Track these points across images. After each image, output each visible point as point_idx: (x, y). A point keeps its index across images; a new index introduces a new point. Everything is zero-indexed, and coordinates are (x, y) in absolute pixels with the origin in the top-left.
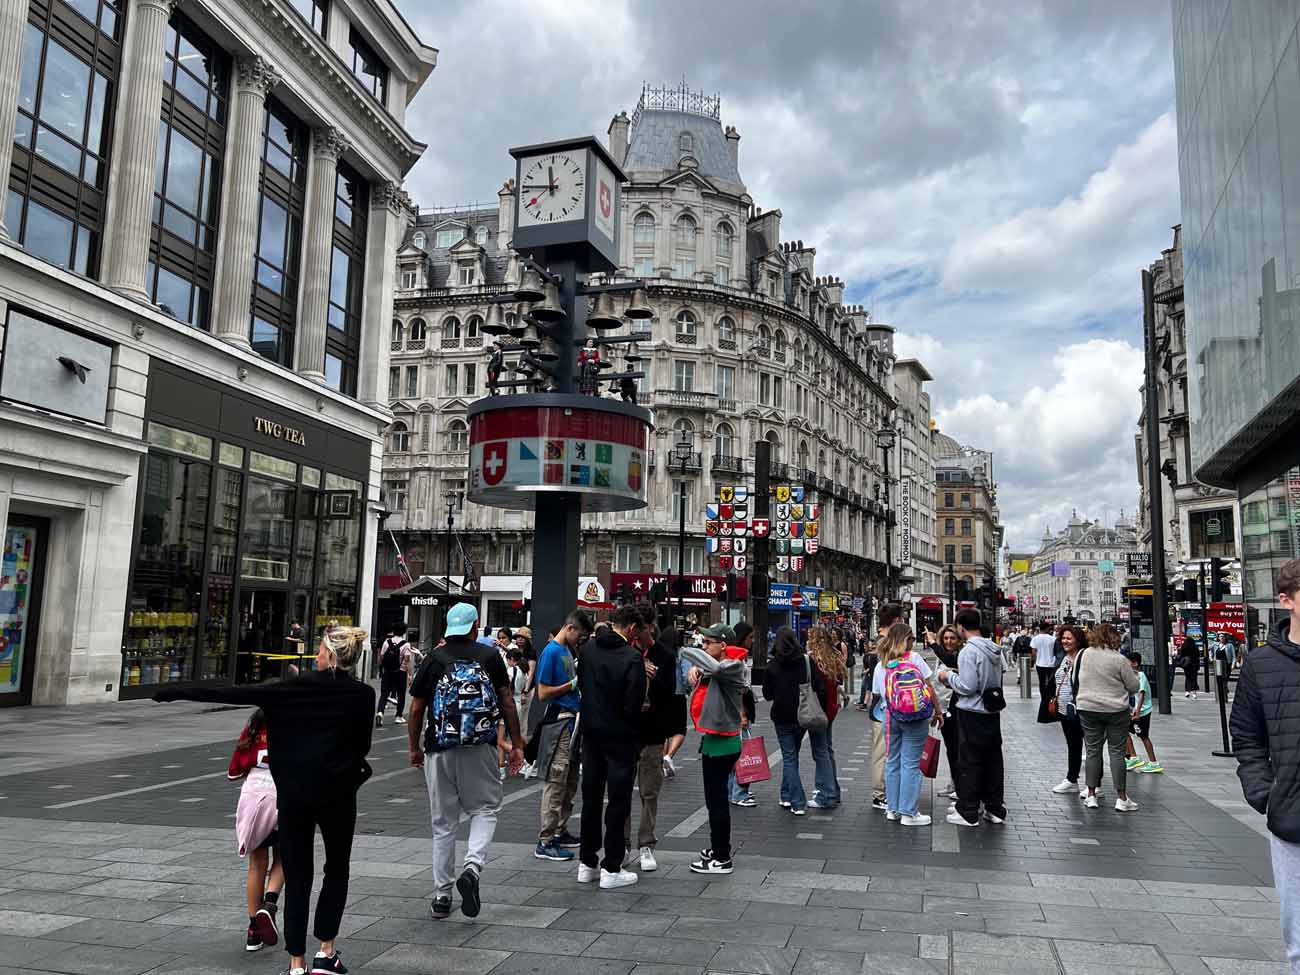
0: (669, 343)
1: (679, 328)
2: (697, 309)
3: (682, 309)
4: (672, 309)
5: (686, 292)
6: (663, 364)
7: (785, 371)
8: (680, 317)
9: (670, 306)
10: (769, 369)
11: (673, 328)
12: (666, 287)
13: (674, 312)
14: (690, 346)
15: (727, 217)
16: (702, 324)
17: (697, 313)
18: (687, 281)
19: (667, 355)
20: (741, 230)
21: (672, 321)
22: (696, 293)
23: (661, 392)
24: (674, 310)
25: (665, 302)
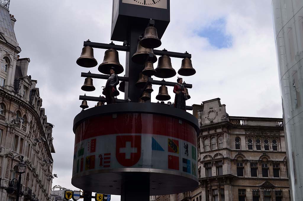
7: (25, 136)
10: (19, 134)
15: (9, 55)
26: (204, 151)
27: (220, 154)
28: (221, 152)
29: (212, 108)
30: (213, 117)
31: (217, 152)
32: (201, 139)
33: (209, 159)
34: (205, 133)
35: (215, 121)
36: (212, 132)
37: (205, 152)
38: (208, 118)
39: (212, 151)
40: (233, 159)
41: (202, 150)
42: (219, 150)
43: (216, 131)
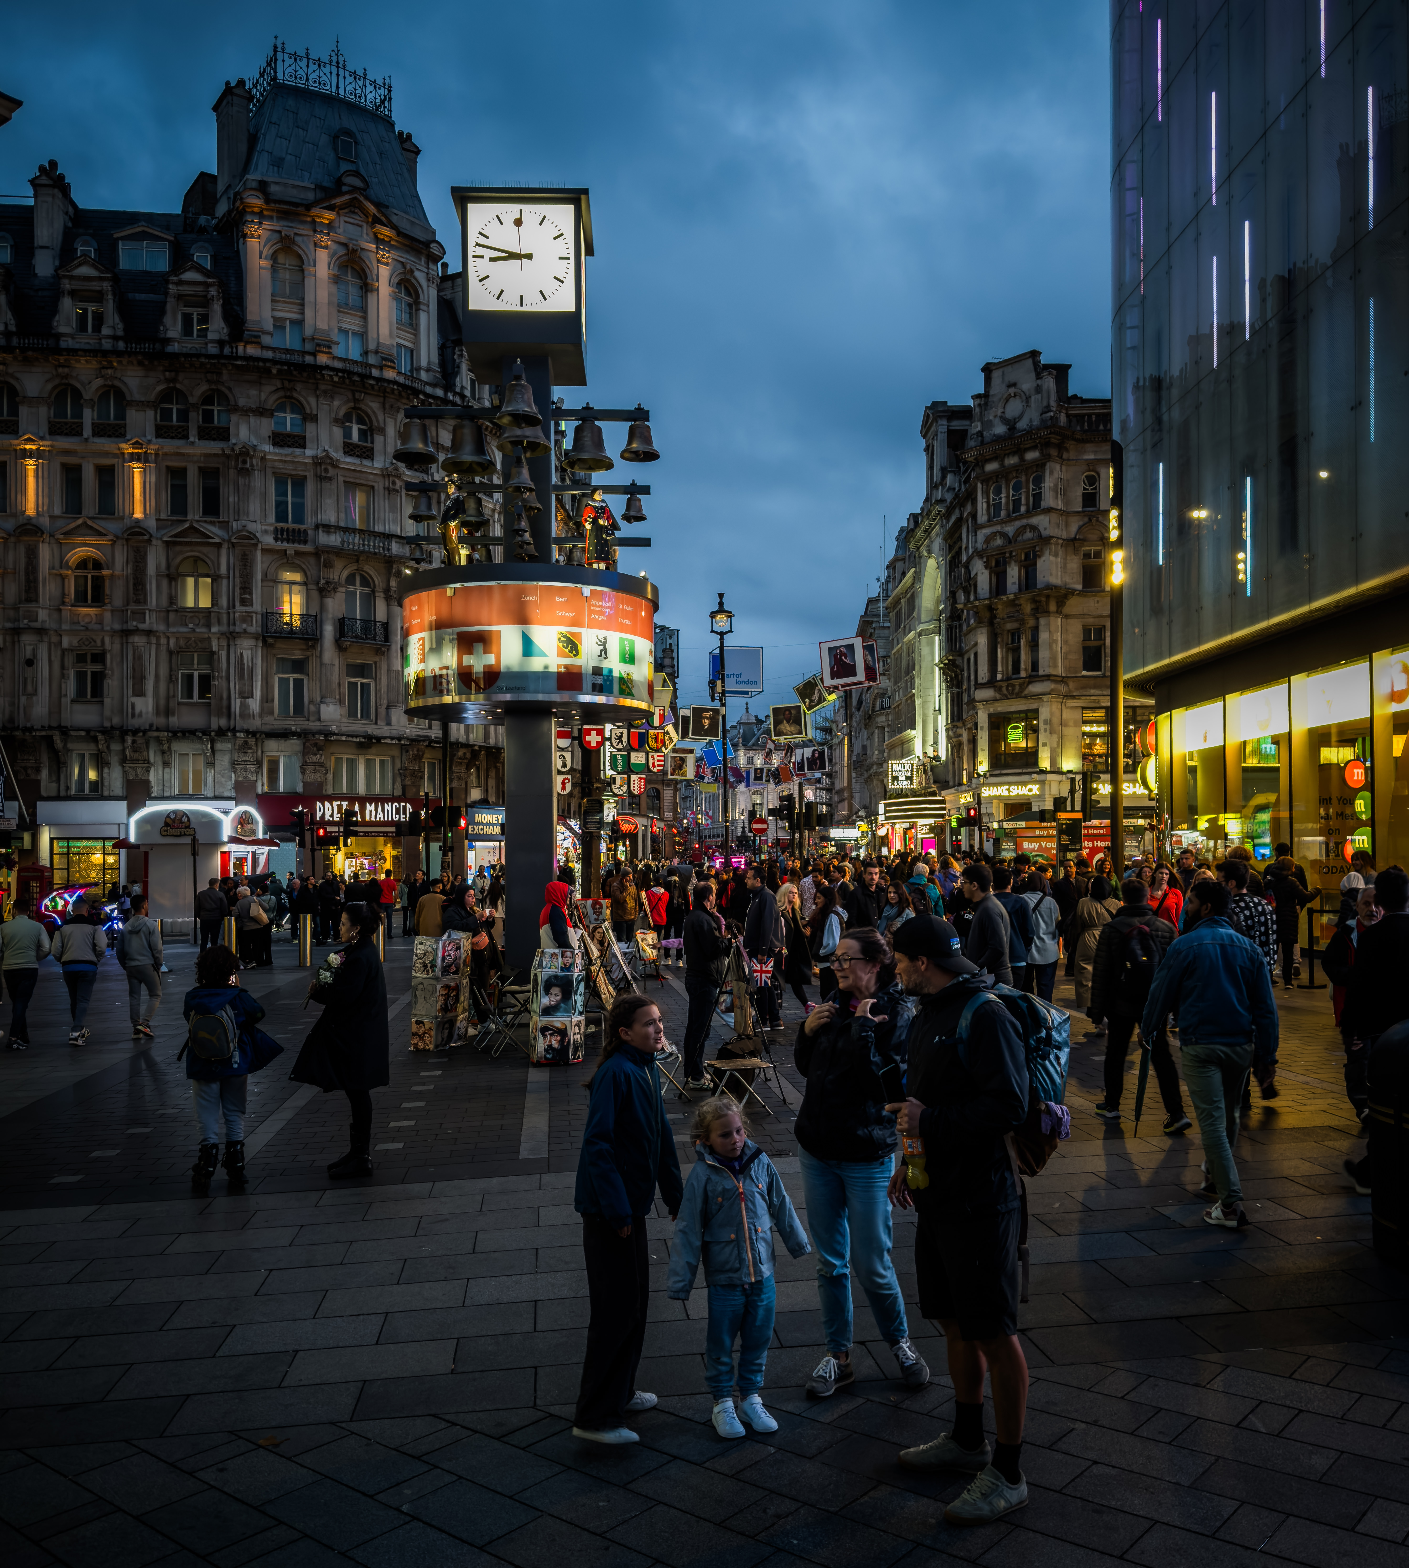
0: (334, 455)
1: (347, 434)
2: (373, 405)
3: (352, 404)
4: (336, 403)
5: (356, 378)
6: (326, 485)
8: (348, 417)
9: (332, 398)
11: (338, 432)
12: (327, 367)
13: (339, 407)
14: (367, 462)
15: (412, 272)
16: (382, 431)
17: (374, 412)
18: (356, 362)
19: (332, 472)
20: (430, 295)
21: (336, 421)
22: (372, 382)
23: (328, 528)
24: (339, 405)
25: (325, 392)
26: (989, 520)
27: (1034, 528)
28: (1034, 521)
29: (1014, 385)
30: (1016, 413)
31: (1024, 522)
32: (979, 485)
33: (999, 542)
34: (992, 467)
35: (1022, 425)
36: (1012, 461)
37: (990, 522)
38: (1001, 417)
39: (1009, 520)
40: (1073, 536)
41: (982, 518)
42: (1029, 514)
43: (1022, 459)
